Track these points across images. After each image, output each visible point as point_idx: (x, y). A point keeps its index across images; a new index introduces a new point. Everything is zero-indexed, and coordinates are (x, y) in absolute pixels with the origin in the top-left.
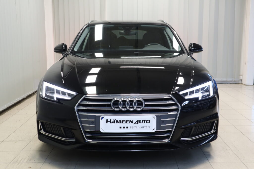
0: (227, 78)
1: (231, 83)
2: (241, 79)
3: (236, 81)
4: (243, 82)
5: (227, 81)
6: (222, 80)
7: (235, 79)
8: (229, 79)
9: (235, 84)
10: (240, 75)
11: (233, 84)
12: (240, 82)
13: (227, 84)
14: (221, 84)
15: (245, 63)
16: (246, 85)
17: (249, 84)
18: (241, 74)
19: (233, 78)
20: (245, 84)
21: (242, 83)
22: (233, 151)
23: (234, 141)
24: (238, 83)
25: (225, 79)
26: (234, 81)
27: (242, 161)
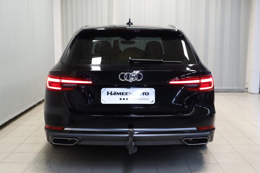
0: (233, 86)
1: (237, 91)
2: (247, 88)
3: (242, 89)
4: (249, 90)
5: (233, 89)
6: (228, 89)
7: (240, 88)
8: (235, 88)
9: (241, 92)
10: (246, 84)
11: (239, 92)
12: (246, 90)
13: (233, 92)
14: (227, 92)
15: (251, 72)
16: (252, 93)
17: (255, 93)
18: (247, 82)
19: (239, 86)
20: (250, 92)
21: (247, 92)
22: (239, 153)
23: (241, 145)
24: (244, 92)
25: (231, 88)
26: (240, 89)
27: (248, 162)
